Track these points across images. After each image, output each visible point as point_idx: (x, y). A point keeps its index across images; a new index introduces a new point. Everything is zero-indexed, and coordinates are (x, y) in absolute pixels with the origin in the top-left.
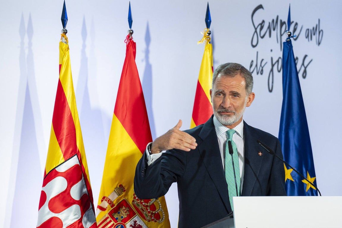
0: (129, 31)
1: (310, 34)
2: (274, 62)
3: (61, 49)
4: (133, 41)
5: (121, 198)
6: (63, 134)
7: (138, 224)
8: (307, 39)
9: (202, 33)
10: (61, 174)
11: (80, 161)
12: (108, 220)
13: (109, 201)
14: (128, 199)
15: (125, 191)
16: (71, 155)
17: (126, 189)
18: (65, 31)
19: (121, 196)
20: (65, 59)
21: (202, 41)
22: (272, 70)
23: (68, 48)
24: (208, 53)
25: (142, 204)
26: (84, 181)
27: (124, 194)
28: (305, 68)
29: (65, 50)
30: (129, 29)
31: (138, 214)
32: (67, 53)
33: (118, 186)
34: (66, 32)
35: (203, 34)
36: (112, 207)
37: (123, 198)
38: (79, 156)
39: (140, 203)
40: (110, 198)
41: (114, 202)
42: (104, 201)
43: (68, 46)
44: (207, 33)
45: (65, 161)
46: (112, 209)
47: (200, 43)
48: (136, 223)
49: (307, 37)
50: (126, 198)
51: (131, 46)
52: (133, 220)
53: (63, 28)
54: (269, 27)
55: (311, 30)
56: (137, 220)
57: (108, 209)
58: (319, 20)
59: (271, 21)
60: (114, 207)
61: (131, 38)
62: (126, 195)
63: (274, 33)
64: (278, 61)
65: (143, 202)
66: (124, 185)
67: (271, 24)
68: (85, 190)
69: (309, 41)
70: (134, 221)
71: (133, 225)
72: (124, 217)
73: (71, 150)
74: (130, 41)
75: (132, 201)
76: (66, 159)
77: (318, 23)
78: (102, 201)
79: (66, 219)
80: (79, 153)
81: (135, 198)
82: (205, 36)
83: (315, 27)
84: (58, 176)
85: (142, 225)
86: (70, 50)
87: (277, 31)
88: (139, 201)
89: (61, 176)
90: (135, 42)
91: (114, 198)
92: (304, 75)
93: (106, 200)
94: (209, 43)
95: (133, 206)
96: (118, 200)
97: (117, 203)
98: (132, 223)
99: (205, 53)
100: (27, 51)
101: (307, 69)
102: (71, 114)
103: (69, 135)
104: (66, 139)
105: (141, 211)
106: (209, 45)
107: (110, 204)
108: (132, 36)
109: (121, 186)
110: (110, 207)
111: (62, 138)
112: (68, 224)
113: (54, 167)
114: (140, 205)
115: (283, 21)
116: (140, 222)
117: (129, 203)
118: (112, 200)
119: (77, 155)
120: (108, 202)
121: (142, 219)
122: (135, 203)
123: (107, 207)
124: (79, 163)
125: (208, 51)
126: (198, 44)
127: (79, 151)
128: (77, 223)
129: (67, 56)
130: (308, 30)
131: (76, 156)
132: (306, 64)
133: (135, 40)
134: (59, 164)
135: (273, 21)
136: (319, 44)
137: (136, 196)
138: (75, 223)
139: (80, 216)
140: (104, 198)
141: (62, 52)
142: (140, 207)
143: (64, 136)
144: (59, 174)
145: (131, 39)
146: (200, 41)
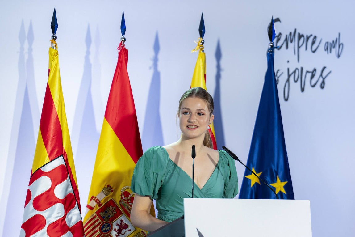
0: (122, 39)
1: (329, 47)
2: (290, 73)
3: (50, 54)
4: (125, 48)
5: (108, 197)
6: (49, 135)
7: (124, 223)
8: (326, 52)
9: (195, 42)
10: (46, 174)
11: (66, 162)
12: (96, 219)
13: (97, 200)
14: (115, 199)
15: (112, 191)
16: (57, 155)
17: (114, 189)
18: (55, 37)
19: (108, 196)
20: (54, 64)
21: (196, 50)
22: (288, 80)
23: (57, 54)
24: (201, 61)
25: (129, 204)
26: (70, 181)
27: (111, 194)
28: (324, 79)
29: (54, 55)
30: (122, 37)
31: (125, 214)
32: (56, 58)
33: (106, 187)
34: (56, 39)
35: (197, 43)
36: (99, 206)
37: (110, 198)
38: (65, 157)
39: (126, 203)
40: (98, 197)
41: (102, 202)
42: (92, 200)
43: (58, 51)
44: (200, 42)
45: (51, 161)
46: (99, 208)
47: (194, 52)
48: (123, 222)
49: (326, 49)
50: (114, 198)
51: (123, 54)
52: (119, 219)
53: (52, 34)
54: (286, 40)
55: (330, 43)
56: (123, 219)
57: (96, 208)
58: (339, 34)
59: (288, 34)
60: (101, 207)
61: (123, 45)
62: (114, 195)
63: (291, 45)
64: (295, 72)
65: (129, 202)
66: (111, 186)
67: (288, 37)
68: (70, 189)
69: (328, 53)
70: (121, 220)
71: (120, 224)
72: (111, 216)
73: (56, 150)
74: (122, 48)
75: (119, 201)
76: (51, 159)
77: (337, 36)
78: (91, 200)
79: (50, 216)
80: (65, 155)
81: (122, 198)
82: (199, 45)
83: (335, 40)
84: (43, 175)
85: (128, 225)
86: (59, 56)
87: (294, 43)
88: (126, 201)
89: (45, 176)
90: (127, 49)
91: (102, 198)
92: (322, 85)
93: (94, 200)
94: (202, 51)
95: (119, 206)
96: (105, 200)
97: (105, 202)
98: (119, 222)
99: (198, 61)
100: (26, 57)
101: (326, 80)
102: (57, 117)
103: (55, 137)
104: (52, 140)
105: (128, 210)
106: (202, 54)
107: (97, 203)
108: (125, 43)
109: (108, 186)
110: (98, 206)
111: (48, 140)
112: (51, 221)
113: (40, 167)
114: (127, 205)
115: (301, 34)
116: (126, 221)
117: (116, 203)
118: (100, 200)
119: (63, 156)
120: (96, 202)
121: (128, 219)
122: (122, 203)
123: (95, 207)
124: (64, 164)
125: (201, 59)
126: (192, 52)
127: (65, 152)
128: (60, 221)
129: (55, 61)
130: (328, 43)
131: (61, 157)
132: (324, 75)
133: (127, 47)
134: (44, 164)
135: (291, 33)
136: (339, 56)
137: (123, 196)
138: (58, 220)
139: (63, 214)
140: (92, 197)
141: (51, 57)
142: (127, 207)
143: (49, 137)
144: (44, 173)
145: (123, 47)
146: (194, 50)
